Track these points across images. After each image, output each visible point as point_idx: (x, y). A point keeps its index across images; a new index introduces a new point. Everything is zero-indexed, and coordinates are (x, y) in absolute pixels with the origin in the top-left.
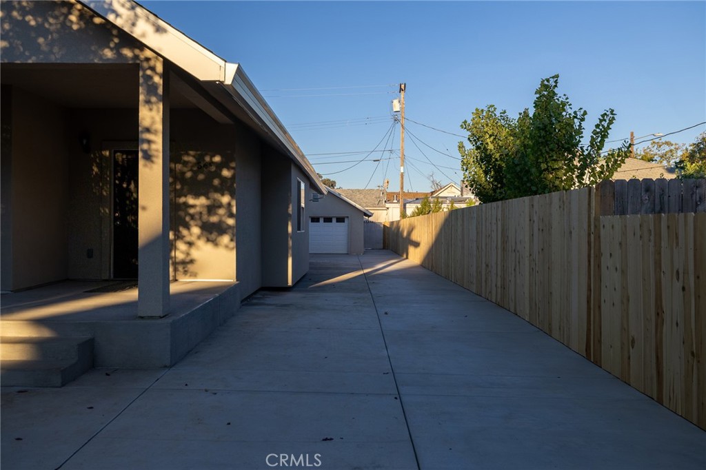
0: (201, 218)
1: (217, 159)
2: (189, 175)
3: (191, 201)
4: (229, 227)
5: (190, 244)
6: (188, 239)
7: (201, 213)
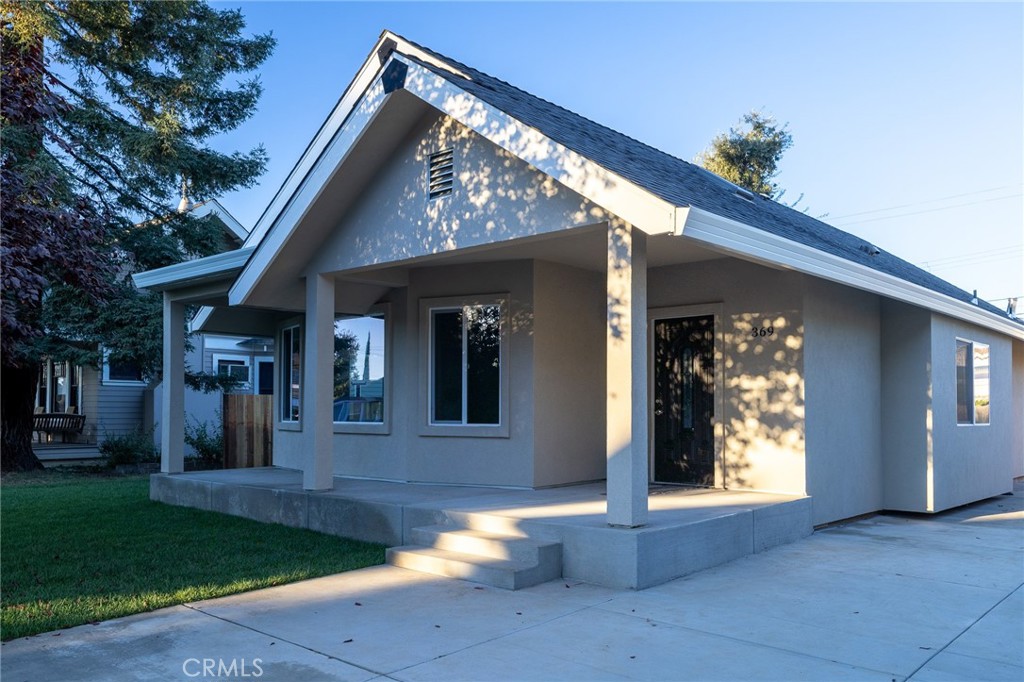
0: (758, 406)
1: (780, 323)
2: (743, 347)
3: (745, 382)
4: (798, 419)
5: (745, 442)
6: (742, 435)
7: (759, 400)
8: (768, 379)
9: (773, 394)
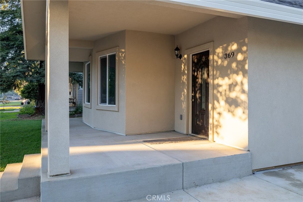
0: (225, 94)
2: (220, 62)
5: (220, 114)
6: (218, 110)
7: (225, 91)
8: (229, 79)
9: (232, 87)
